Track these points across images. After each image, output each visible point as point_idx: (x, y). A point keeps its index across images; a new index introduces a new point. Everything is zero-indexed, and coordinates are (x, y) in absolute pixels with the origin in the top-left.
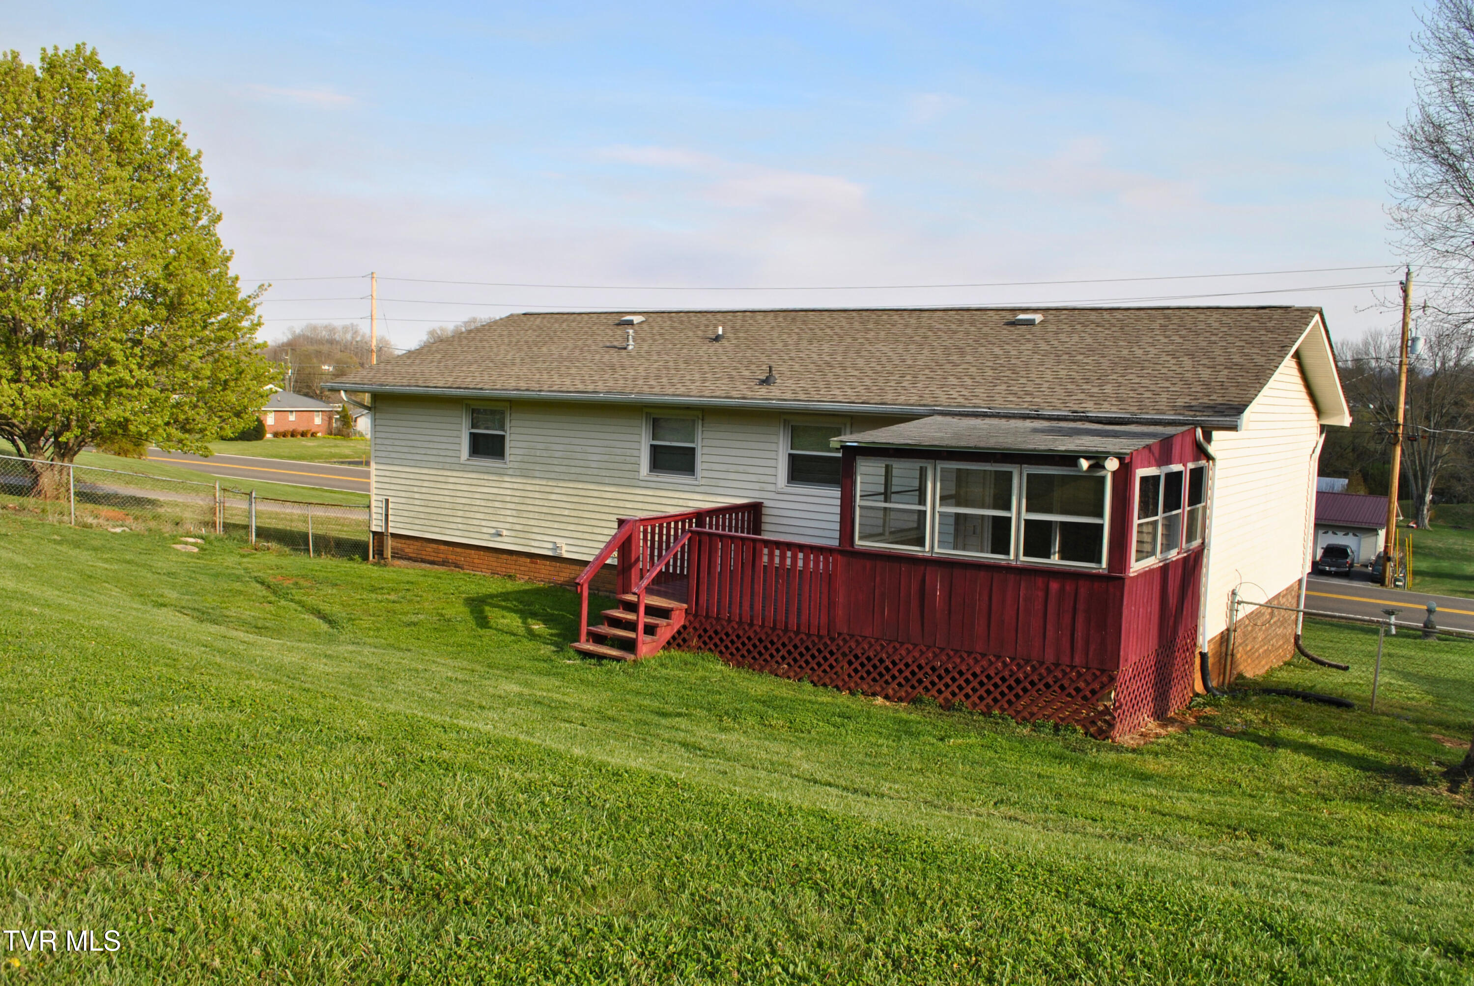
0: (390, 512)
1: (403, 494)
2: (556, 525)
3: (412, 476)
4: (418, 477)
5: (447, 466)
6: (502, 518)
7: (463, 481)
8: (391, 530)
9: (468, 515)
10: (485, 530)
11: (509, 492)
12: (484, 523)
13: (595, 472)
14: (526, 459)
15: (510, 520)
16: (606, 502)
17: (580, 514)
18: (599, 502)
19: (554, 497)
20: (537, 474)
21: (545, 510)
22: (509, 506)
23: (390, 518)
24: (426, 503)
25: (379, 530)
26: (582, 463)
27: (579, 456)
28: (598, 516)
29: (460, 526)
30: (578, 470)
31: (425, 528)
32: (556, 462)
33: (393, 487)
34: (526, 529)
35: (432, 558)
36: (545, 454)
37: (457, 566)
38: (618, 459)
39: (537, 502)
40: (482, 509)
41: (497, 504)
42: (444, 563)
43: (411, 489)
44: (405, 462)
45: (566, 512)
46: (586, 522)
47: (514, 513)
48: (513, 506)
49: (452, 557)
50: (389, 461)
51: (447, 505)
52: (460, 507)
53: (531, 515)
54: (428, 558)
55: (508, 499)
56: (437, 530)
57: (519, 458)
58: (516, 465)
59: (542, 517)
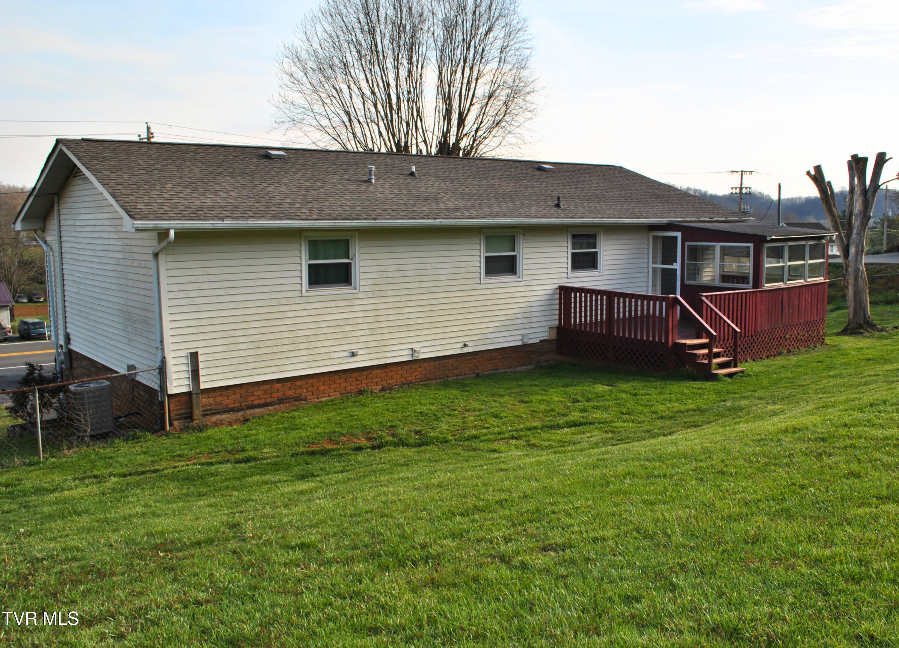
0: (201, 365)
1: (220, 342)
2: (411, 334)
3: (231, 320)
4: (241, 319)
5: (284, 301)
6: (354, 340)
7: (305, 313)
8: (203, 386)
9: (313, 345)
10: (336, 355)
11: (360, 314)
12: (333, 349)
13: (445, 283)
14: (377, 281)
15: (364, 339)
16: (455, 306)
17: (433, 319)
18: (448, 306)
19: (407, 310)
20: (390, 293)
21: (399, 323)
22: (361, 327)
23: (201, 372)
24: (256, 345)
25: (185, 390)
26: (432, 278)
27: (429, 272)
28: (448, 318)
29: (305, 359)
30: (430, 284)
31: (255, 372)
32: (408, 280)
33: (201, 337)
34: (382, 343)
35: (262, 402)
36: (397, 274)
37: (297, 399)
38: (463, 270)
39: (391, 318)
40: (330, 336)
41: (347, 328)
42: (280, 401)
43: (232, 333)
44: (220, 307)
45: (420, 321)
46: (438, 325)
47: (367, 332)
48: (366, 326)
49: (291, 393)
50: (193, 308)
51: (286, 341)
52: (304, 339)
53: (386, 330)
54: (255, 403)
55: (360, 320)
56: (273, 369)
57: (370, 282)
58: (367, 289)
59: (397, 329)
